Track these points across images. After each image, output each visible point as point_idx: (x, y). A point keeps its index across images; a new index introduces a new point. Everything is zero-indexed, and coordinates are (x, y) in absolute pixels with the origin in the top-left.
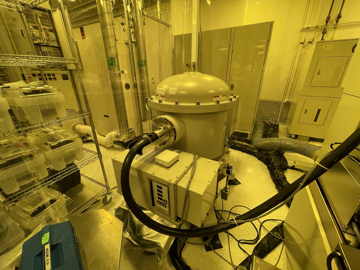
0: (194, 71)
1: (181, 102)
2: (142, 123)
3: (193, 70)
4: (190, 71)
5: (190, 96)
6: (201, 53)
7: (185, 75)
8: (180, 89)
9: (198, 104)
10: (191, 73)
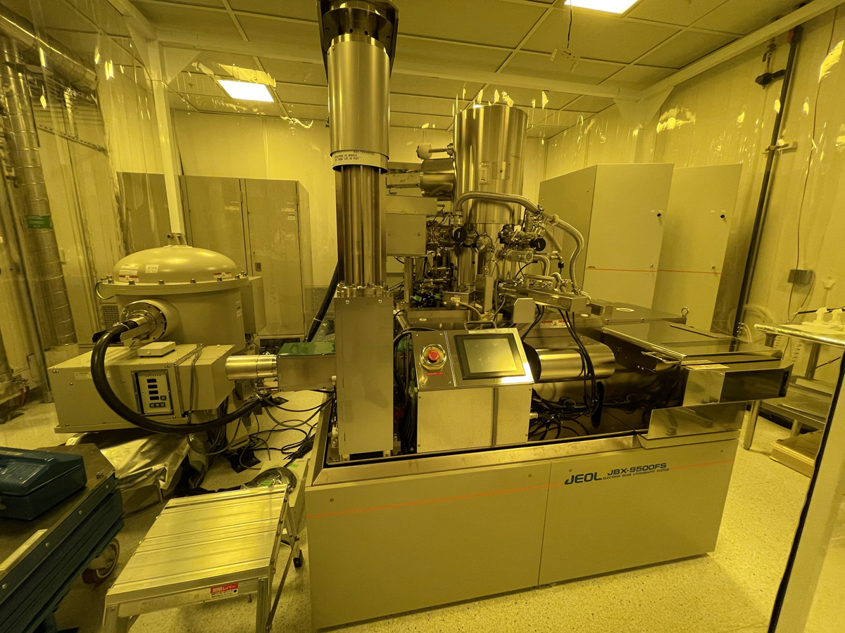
0: (181, 244)
1: (167, 282)
2: (46, 354)
3: (179, 243)
4: (174, 244)
5: (179, 274)
6: (190, 211)
7: (168, 248)
8: (162, 266)
9: (194, 282)
10: (176, 246)
